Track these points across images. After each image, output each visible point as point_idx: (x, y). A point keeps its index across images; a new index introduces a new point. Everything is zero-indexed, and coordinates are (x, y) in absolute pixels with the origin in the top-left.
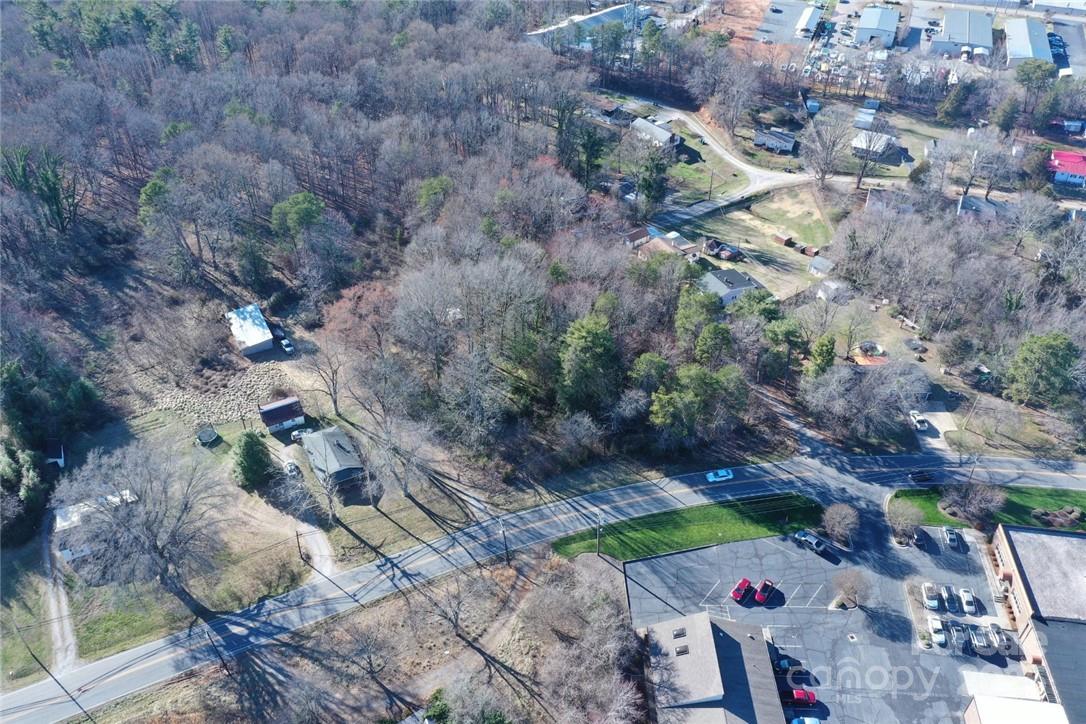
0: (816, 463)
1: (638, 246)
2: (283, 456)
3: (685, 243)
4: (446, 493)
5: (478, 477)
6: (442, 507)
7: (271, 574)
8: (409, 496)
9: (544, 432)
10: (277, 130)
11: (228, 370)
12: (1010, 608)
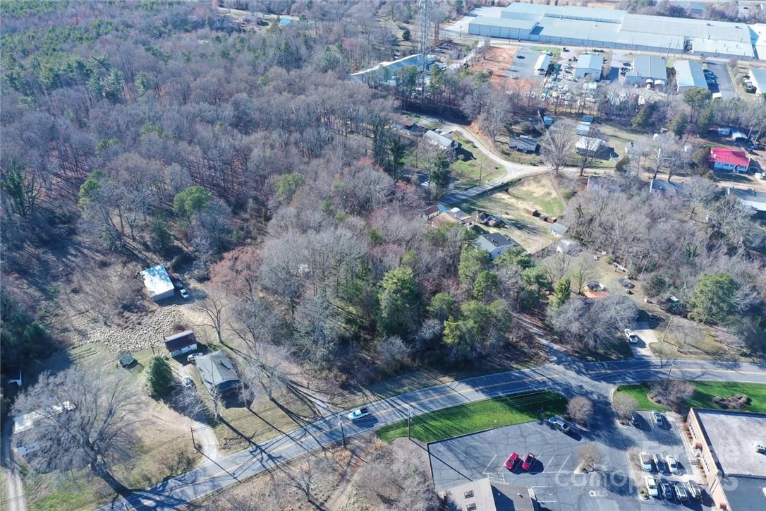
0: (560, 368)
1: (431, 218)
2: (182, 373)
3: (464, 215)
4: (299, 397)
5: (322, 385)
6: (296, 407)
7: (173, 460)
8: (273, 400)
9: (369, 350)
10: (177, 143)
11: (142, 312)
12: (702, 468)
